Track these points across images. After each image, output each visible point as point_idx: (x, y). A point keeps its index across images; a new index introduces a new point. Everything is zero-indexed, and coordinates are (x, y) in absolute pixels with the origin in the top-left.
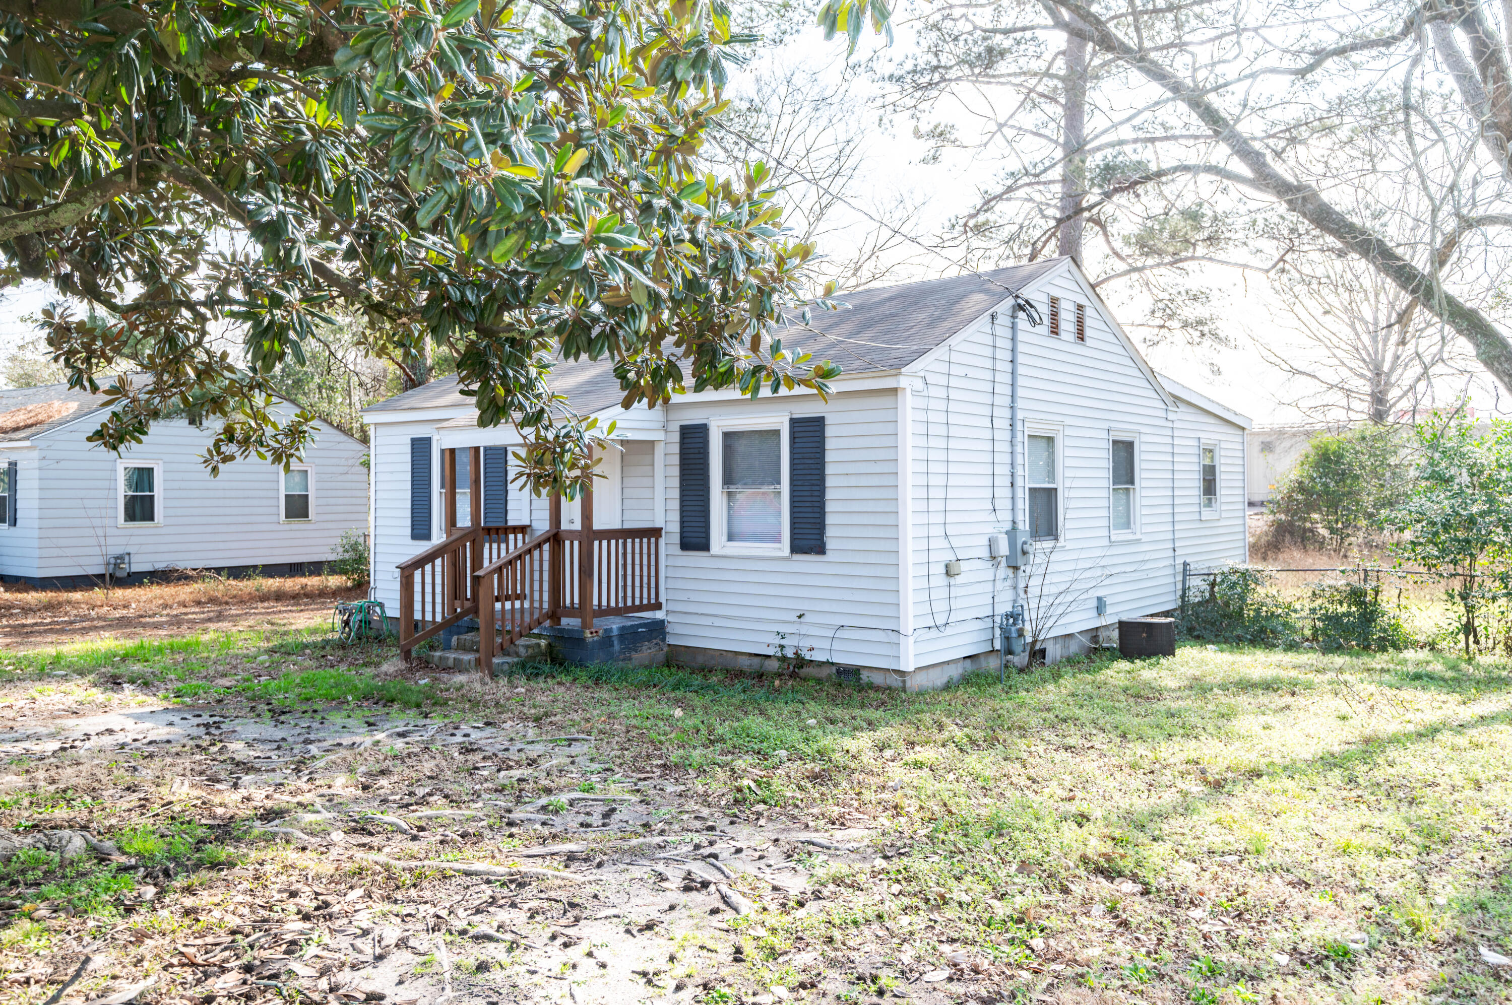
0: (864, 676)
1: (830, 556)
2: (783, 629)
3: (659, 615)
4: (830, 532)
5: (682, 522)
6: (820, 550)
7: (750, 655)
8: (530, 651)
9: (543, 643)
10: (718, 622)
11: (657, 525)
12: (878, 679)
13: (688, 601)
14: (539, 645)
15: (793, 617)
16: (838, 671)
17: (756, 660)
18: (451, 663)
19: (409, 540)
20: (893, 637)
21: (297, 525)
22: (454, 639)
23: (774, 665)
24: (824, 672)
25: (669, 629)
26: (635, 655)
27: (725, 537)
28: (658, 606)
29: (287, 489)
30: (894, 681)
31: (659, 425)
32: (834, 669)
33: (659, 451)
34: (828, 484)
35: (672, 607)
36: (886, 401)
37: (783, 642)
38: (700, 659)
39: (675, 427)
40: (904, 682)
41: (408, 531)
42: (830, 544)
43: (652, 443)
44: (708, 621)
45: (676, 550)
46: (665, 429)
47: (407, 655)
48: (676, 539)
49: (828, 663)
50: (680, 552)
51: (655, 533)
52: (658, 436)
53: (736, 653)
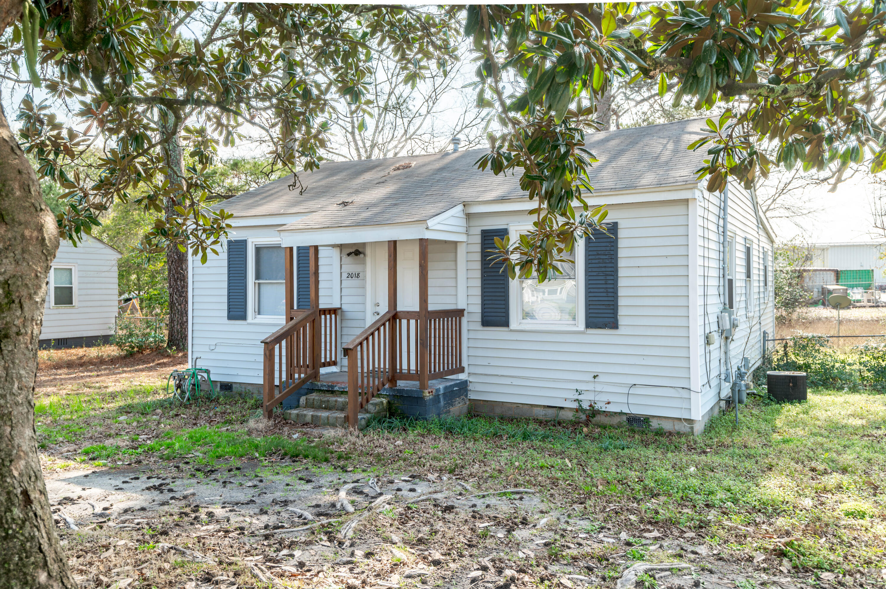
0: (654, 424)
1: (621, 330)
2: (580, 387)
3: (462, 377)
4: (622, 312)
5: (483, 305)
6: (615, 326)
7: (544, 406)
8: (377, 408)
9: (385, 401)
10: (516, 382)
11: (460, 307)
12: (667, 426)
13: (489, 366)
14: (382, 402)
15: (590, 378)
16: (629, 420)
17: (550, 411)
18: (308, 419)
19: (225, 320)
20: (684, 393)
21: (64, 309)
22: (303, 400)
23: (569, 416)
24: (615, 420)
25: (471, 387)
26: (452, 409)
27: (520, 317)
28: (462, 370)
29: (55, 283)
30: (684, 428)
31: (464, 230)
32: (625, 418)
33: (461, 251)
34: (620, 274)
35: (473, 370)
36: (679, 210)
37: (580, 397)
38: (498, 411)
39: (477, 231)
40: (692, 428)
41: (225, 313)
42: (622, 321)
43: (455, 243)
44: (508, 381)
45: (479, 326)
46: (467, 234)
47: (270, 415)
48: (478, 318)
49: (621, 413)
50: (480, 328)
51: (459, 313)
52: (462, 238)
53: (532, 405)
